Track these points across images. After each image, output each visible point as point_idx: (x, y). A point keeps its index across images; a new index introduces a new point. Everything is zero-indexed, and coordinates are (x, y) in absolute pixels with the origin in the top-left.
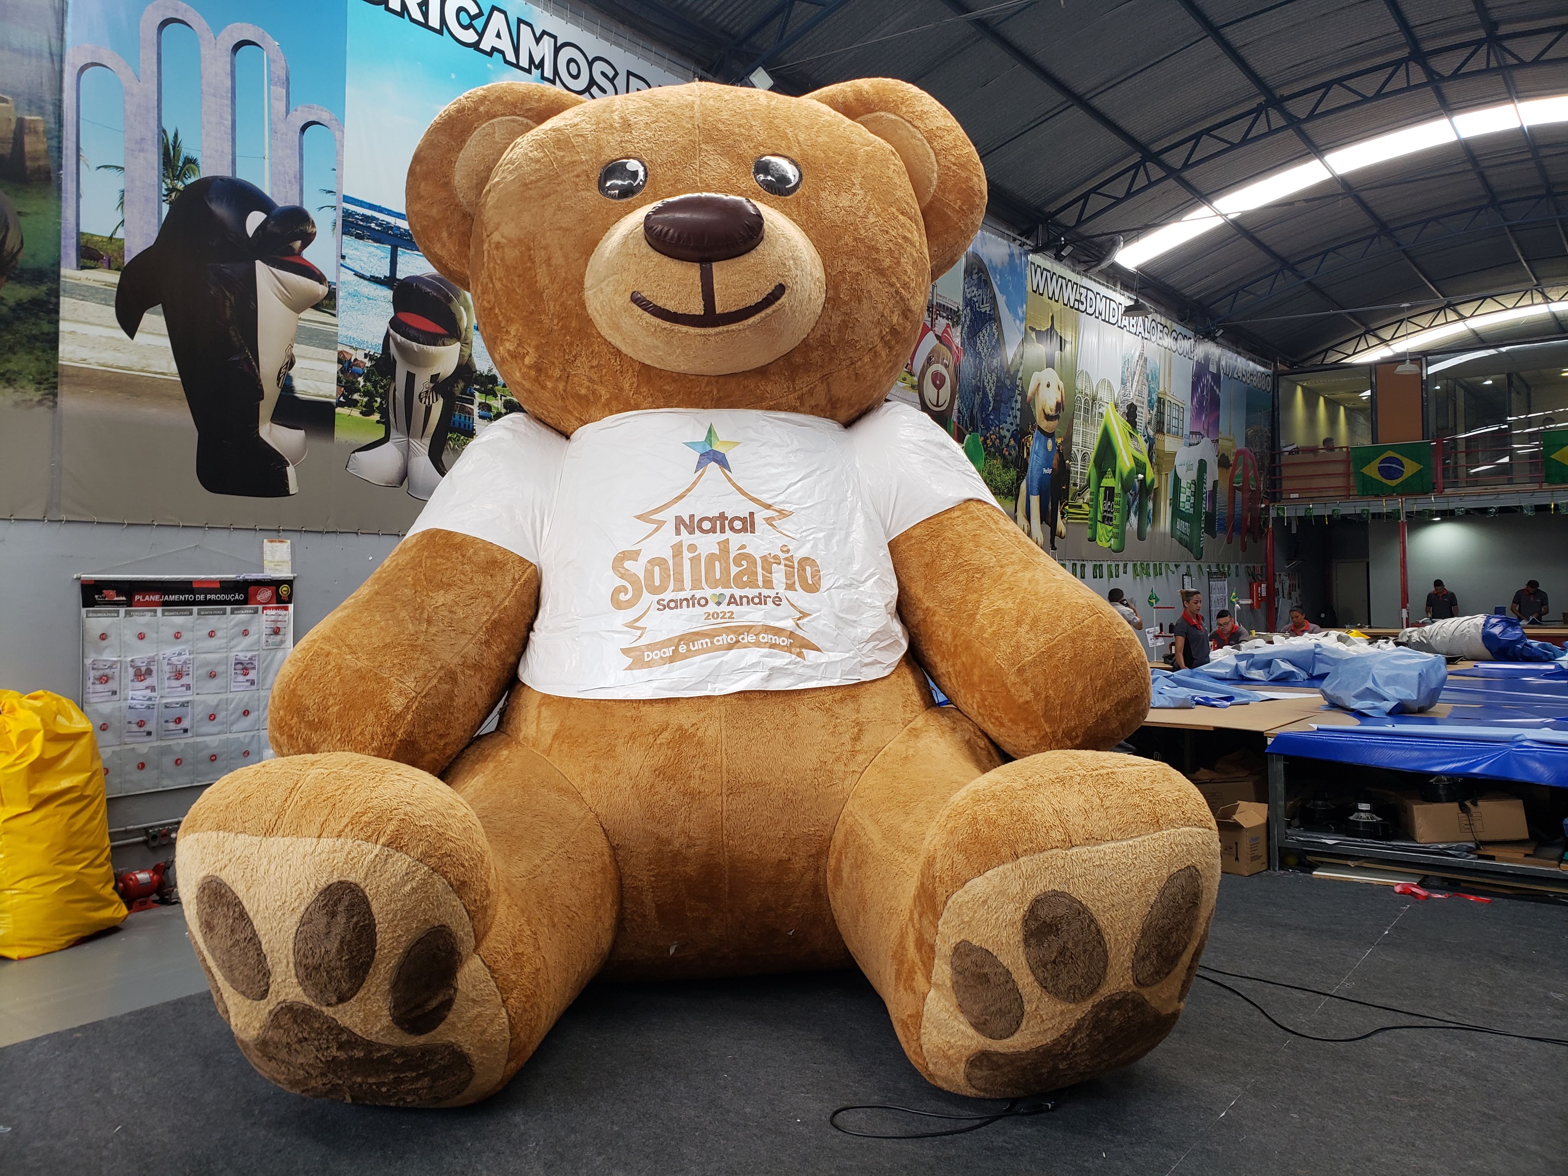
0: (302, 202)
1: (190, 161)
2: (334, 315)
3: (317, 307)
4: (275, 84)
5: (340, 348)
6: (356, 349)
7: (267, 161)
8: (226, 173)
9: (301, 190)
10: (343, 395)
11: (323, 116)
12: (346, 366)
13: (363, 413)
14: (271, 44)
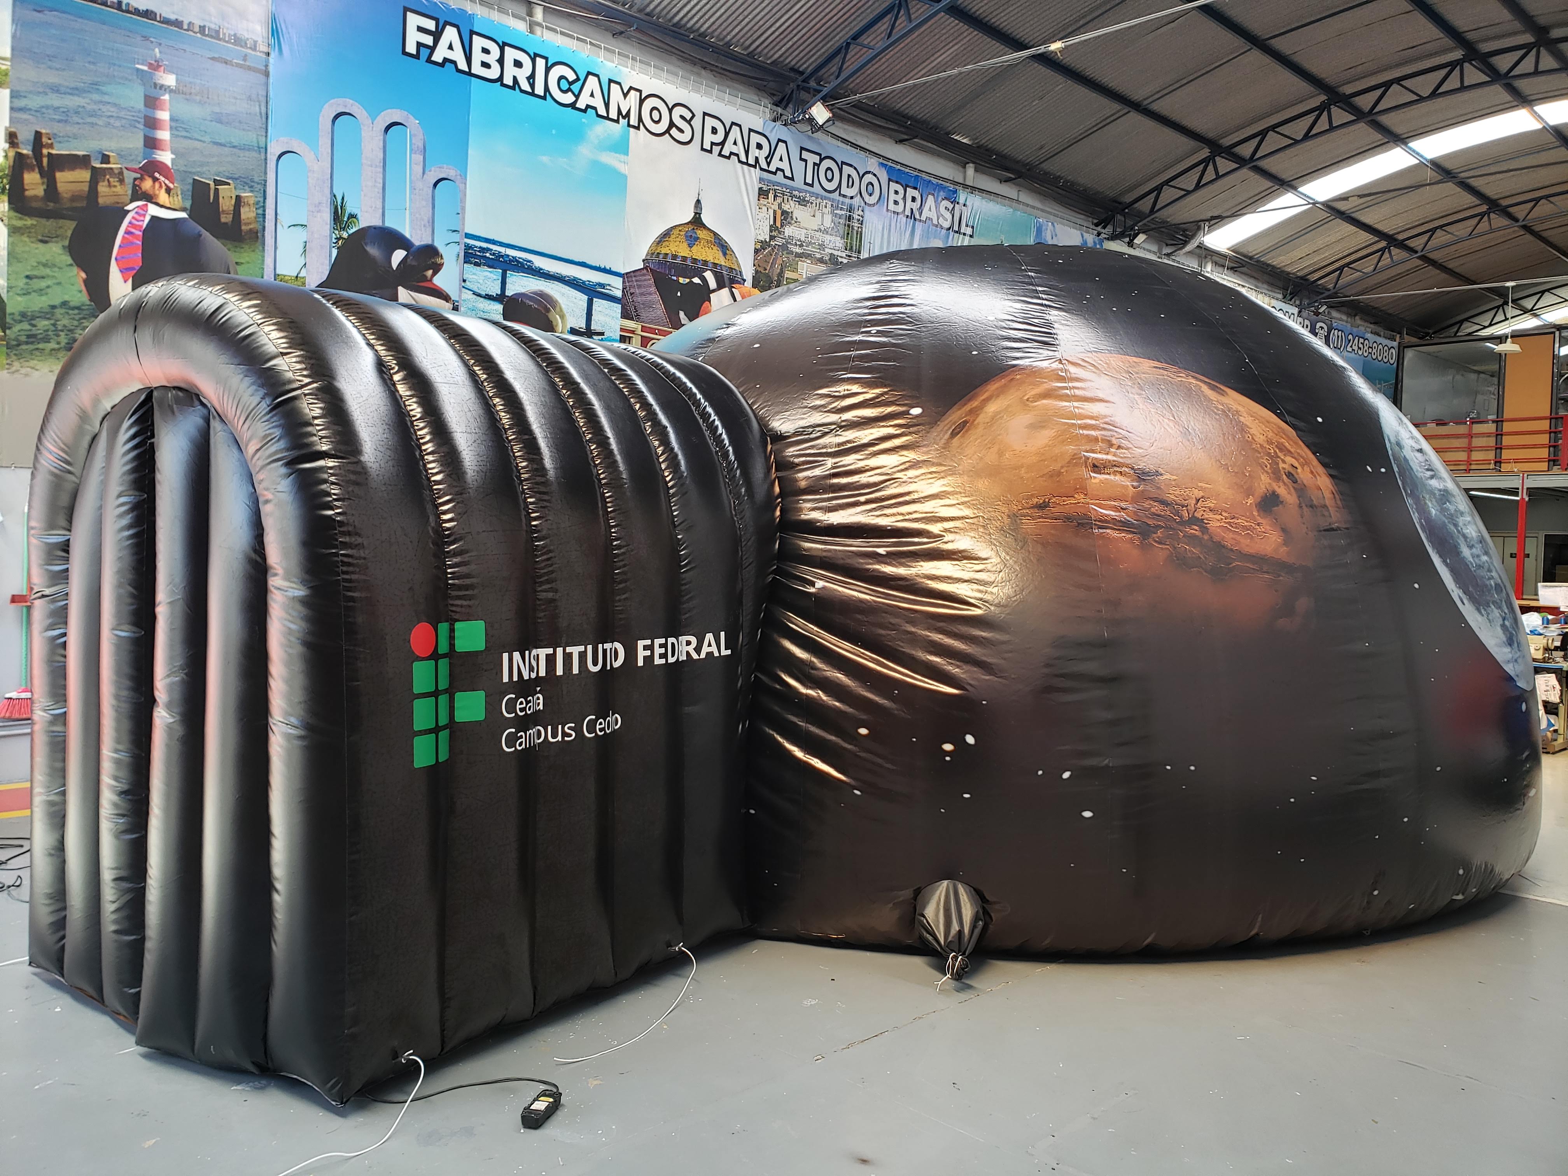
1: (352, 216)
4: (415, 153)
8: (377, 222)
9: (433, 232)
11: (451, 173)
14: (413, 123)
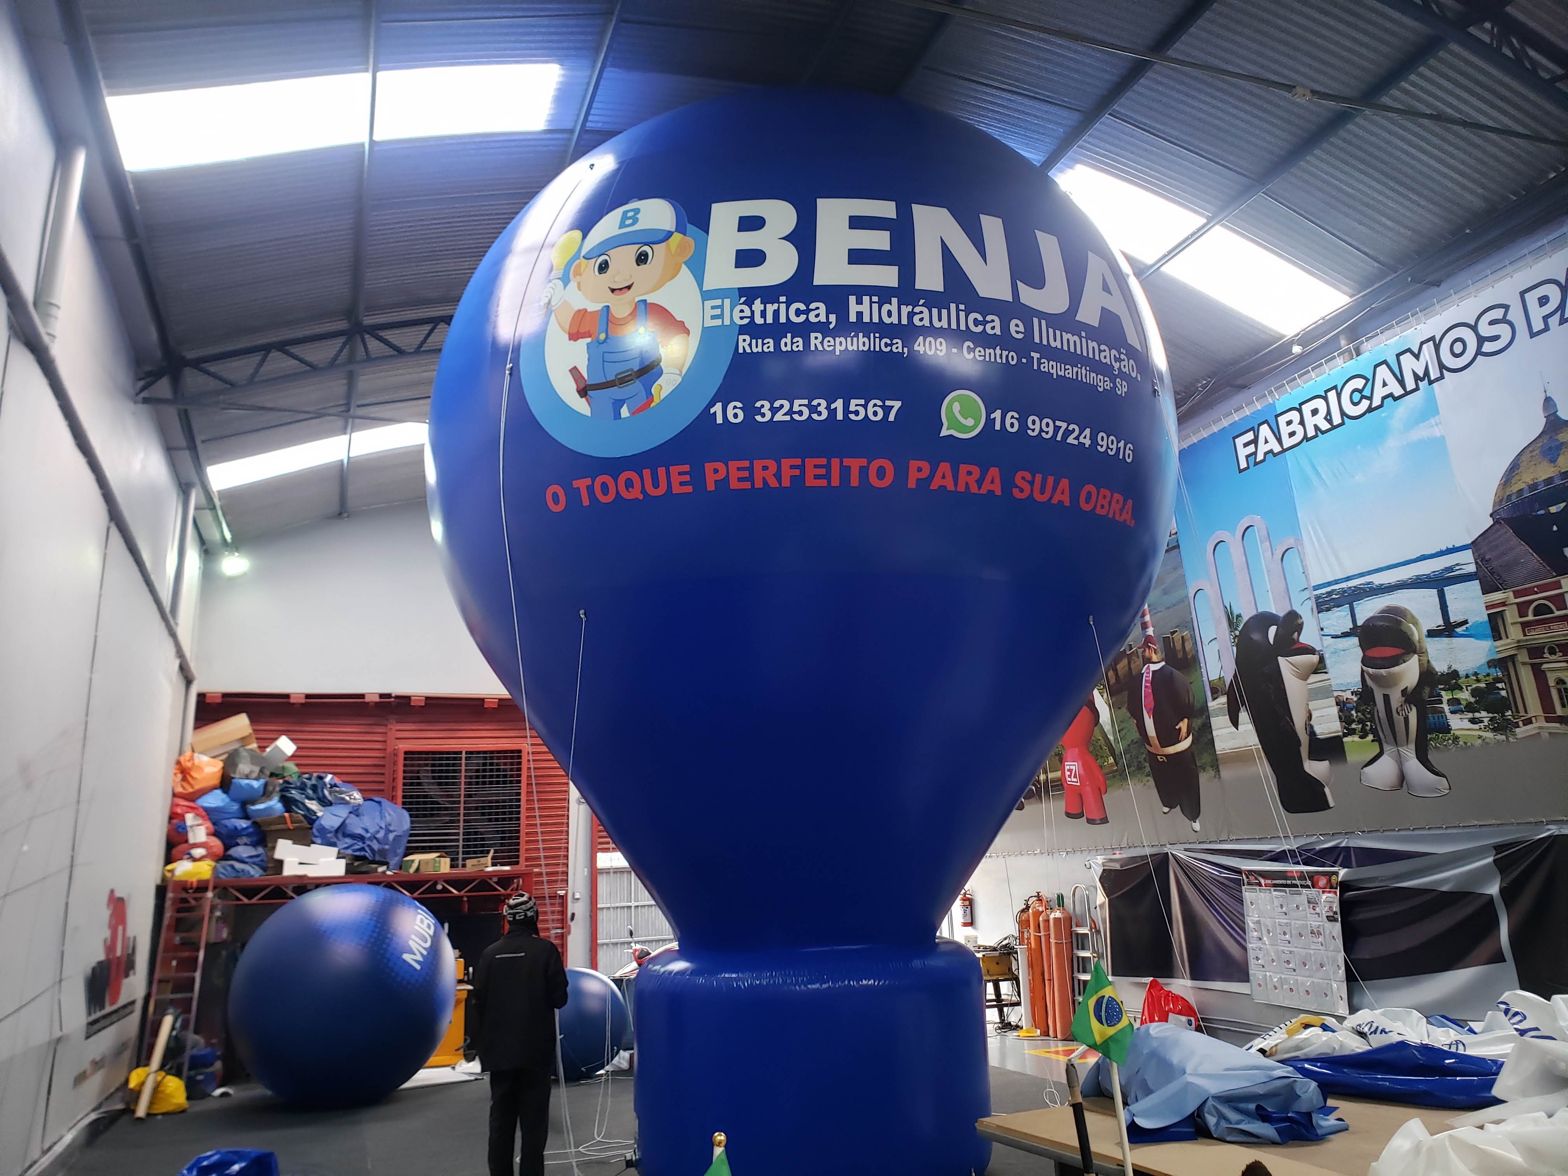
0: (1291, 606)
1: (1239, 616)
2: (1326, 673)
3: (1316, 672)
4: (1264, 542)
5: (1336, 694)
6: (1344, 691)
7: (1270, 593)
9: (1290, 599)
10: (1345, 728)
11: (1291, 542)
12: (1341, 704)
13: (1361, 737)
